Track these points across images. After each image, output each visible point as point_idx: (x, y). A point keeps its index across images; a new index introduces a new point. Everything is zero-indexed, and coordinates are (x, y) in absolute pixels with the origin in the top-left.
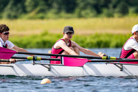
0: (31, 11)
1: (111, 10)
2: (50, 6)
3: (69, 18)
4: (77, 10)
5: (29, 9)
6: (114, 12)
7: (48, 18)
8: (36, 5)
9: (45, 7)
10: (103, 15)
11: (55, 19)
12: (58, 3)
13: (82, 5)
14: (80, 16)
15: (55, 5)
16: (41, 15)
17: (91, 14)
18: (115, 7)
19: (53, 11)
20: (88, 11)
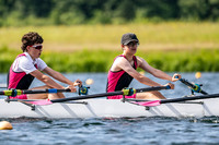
1: (108, 13)
6: (112, 17)
7: (8, 26)
10: (94, 21)
11: (19, 27)
14: (59, 23)
15: (19, 5)
18: (114, 8)
19: (16, 14)
20: (71, 14)
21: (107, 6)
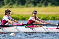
0: (6, 5)
1: (41, 4)
2: (14, 2)
3: (22, 7)
4: (26, 4)
5: (5, 4)
6: (42, 5)
8: (8, 2)
9: (12, 3)
10: (37, 6)
11: (16, 8)
12: (18, 1)
13: (28, 2)
14: (27, 7)
15: (17, 2)
16: (10, 6)
17: (32, 6)
18: (42, 3)
20: (31, 4)
21: (40, 2)
